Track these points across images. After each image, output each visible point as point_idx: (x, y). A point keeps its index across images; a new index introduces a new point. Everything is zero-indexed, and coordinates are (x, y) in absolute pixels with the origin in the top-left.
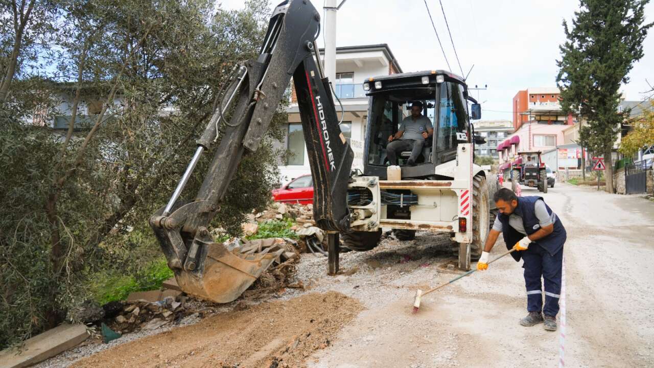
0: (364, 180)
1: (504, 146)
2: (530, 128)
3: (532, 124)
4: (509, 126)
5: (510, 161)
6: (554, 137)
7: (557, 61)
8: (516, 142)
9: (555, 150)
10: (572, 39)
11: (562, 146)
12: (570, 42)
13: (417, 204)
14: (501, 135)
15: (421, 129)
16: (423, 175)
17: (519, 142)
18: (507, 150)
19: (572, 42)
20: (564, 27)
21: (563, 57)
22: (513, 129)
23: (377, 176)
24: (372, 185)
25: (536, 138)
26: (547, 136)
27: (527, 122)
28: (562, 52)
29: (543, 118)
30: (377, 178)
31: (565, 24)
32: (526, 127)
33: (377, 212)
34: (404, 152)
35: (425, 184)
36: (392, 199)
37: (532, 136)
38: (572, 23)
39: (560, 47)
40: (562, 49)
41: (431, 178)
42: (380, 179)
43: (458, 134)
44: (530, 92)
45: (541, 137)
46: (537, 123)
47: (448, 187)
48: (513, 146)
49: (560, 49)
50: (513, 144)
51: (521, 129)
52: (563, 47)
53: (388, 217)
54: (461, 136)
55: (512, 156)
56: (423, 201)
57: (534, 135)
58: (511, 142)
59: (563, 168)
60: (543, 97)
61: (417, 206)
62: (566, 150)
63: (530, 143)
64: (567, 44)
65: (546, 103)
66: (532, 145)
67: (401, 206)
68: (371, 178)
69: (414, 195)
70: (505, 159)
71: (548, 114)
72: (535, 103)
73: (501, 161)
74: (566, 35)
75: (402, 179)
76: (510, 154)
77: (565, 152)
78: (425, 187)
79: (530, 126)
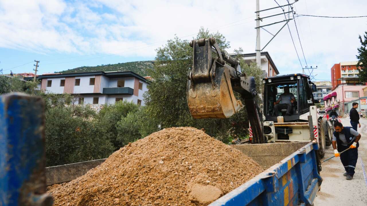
0: (267, 123)
1: (327, 98)
2: (343, 88)
3: (344, 85)
4: (329, 85)
5: (331, 106)
6: (357, 92)
7: (357, 56)
8: (335, 95)
9: (358, 100)
10: (364, 45)
11: (363, 98)
12: (363, 47)
13: (292, 133)
14: (325, 90)
15: (289, 98)
16: (294, 120)
17: (336, 95)
18: (329, 100)
19: (364, 46)
20: (360, 39)
21: (359, 54)
22: (332, 87)
23: (273, 121)
24: (271, 125)
25: (347, 93)
26: (353, 92)
27: (341, 84)
28: (359, 52)
29: (350, 82)
30: (273, 122)
31: (360, 38)
32: (340, 87)
33: (274, 137)
34: (282, 110)
35: (296, 124)
36: (280, 131)
37: (344, 92)
38: (364, 37)
39: (358, 49)
40: (359, 50)
41: (297, 121)
42: (274, 122)
43: (308, 101)
44: (341, 65)
45: (350, 93)
46: (347, 85)
47: (307, 125)
48: (333, 98)
49: (358, 51)
50: (333, 97)
51: (337, 88)
52: (360, 49)
53: (278, 139)
54: (310, 101)
55: (332, 103)
56: (295, 131)
57: (345, 92)
58: (331, 96)
59: (363, 110)
60: (350, 67)
61: (292, 134)
62: (365, 100)
63: (343, 96)
64: (362, 47)
65: (352, 70)
66: (344, 97)
67: (285, 134)
68: (270, 122)
69: (290, 129)
70: (329, 105)
71: (353, 79)
72: (345, 71)
73: (326, 106)
74: (361, 43)
75: (284, 122)
76: (331, 102)
77: (365, 101)
78: (296, 125)
79: (343, 86)
